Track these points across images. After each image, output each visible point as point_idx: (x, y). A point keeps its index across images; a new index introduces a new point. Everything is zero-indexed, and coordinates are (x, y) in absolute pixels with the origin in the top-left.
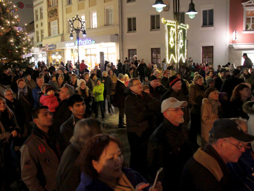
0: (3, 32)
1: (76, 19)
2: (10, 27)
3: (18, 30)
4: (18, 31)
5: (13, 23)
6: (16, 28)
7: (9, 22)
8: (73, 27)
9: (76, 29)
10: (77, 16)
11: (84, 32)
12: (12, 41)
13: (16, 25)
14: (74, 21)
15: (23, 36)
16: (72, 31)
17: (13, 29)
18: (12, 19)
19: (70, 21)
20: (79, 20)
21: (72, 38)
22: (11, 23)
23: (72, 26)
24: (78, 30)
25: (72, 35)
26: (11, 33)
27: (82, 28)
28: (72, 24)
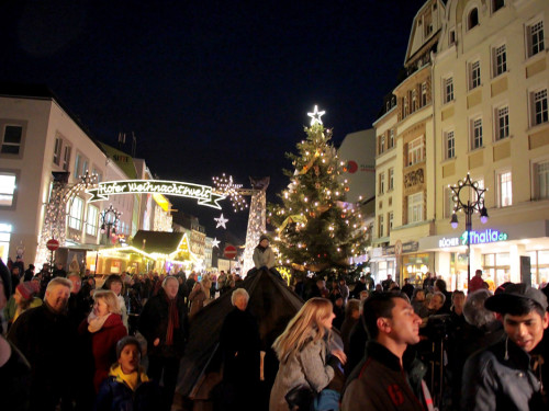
0: (317, 212)
1: (464, 185)
2: (330, 202)
3: (346, 207)
4: (345, 211)
5: (337, 194)
6: (342, 205)
7: (329, 193)
8: (459, 201)
9: (465, 206)
10: (468, 177)
11: (484, 212)
12: (331, 228)
13: (342, 199)
14: (460, 188)
15: (353, 219)
16: (457, 209)
17: (335, 205)
18: (334, 187)
19: (452, 188)
20: (472, 185)
21: (455, 225)
22: (333, 195)
23: (456, 199)
24: (469, 209)
25: (454, 219)
26: (332, 213)
27: (478, 202)
28: (458, 195)
